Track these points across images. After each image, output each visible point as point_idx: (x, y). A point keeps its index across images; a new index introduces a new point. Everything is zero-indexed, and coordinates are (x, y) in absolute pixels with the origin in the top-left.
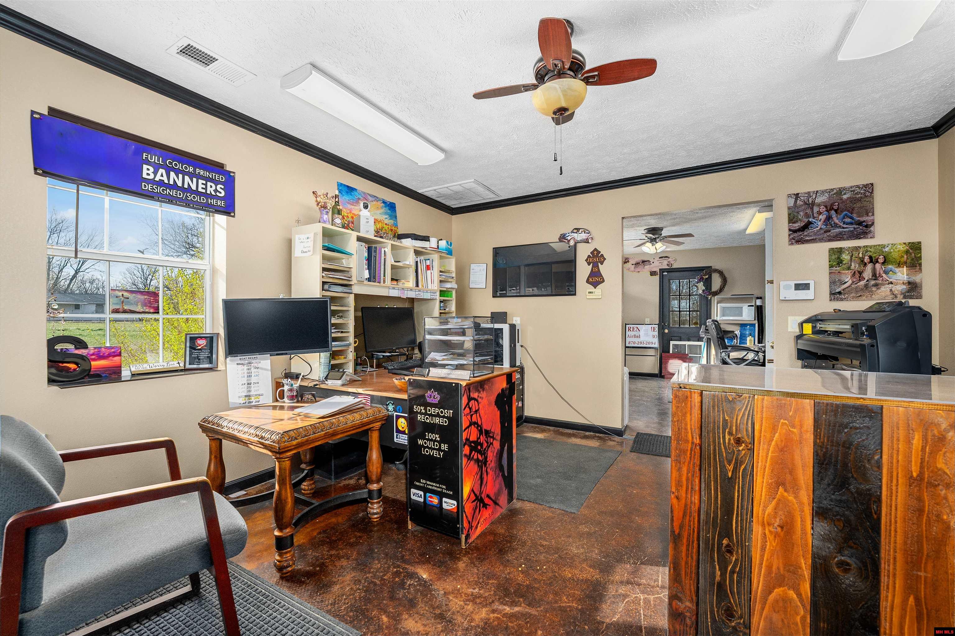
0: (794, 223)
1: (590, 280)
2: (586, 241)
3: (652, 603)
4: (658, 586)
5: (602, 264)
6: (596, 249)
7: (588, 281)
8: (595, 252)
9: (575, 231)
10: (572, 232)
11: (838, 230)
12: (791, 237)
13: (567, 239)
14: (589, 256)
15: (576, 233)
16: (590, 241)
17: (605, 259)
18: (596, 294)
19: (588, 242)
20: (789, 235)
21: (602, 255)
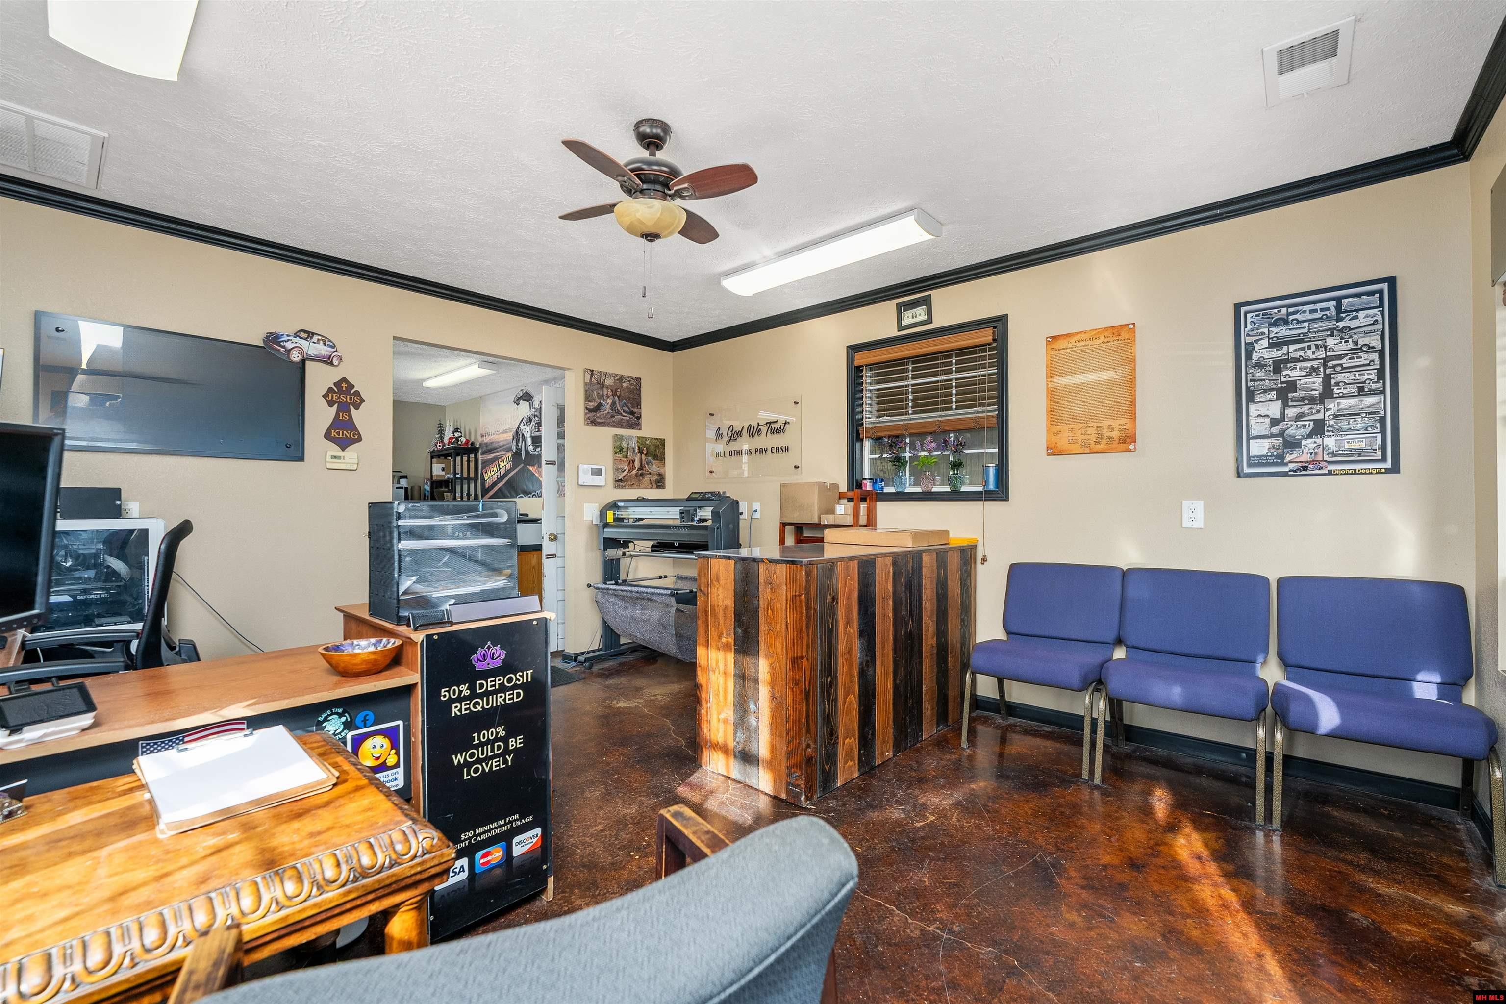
0: (589, 401)
1: (333, 434)
2: (328, 361)
5: (357, 407)
6: (344, 380)
7: (328, 436)
8: (344, 385)
9: (303, 335)
10: (296, 335)
11: (619, 417)
12: (588, 416)
13: (284, 347)
14: (330, 390)
15: (306, 339)
16: (336, 362)
17: (362, 401)
18: (347, 460)
19: (331, 364)
20: (586, 414)
21: (357, 393)
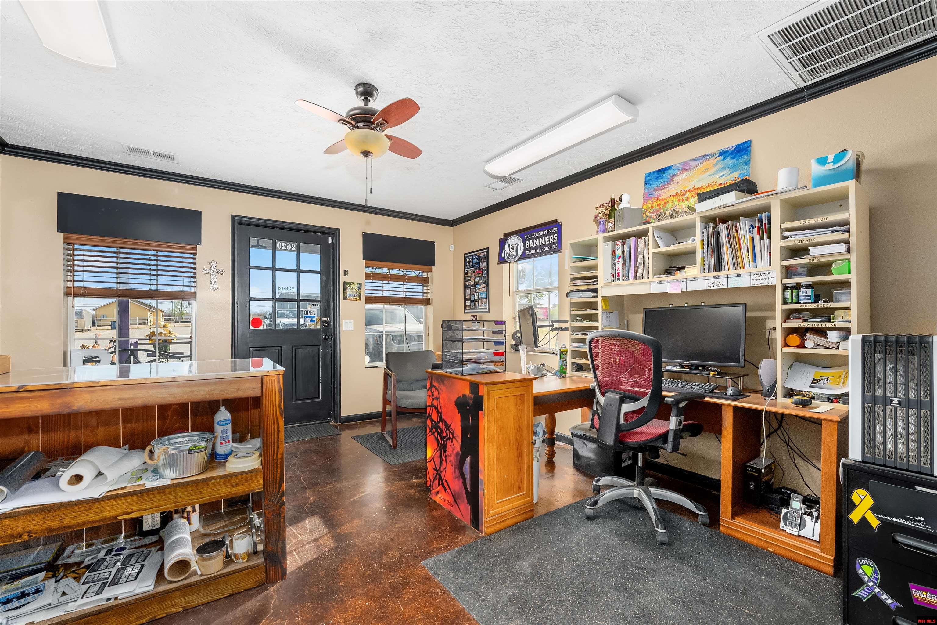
3: (292, 539)
4: (295, 550)
